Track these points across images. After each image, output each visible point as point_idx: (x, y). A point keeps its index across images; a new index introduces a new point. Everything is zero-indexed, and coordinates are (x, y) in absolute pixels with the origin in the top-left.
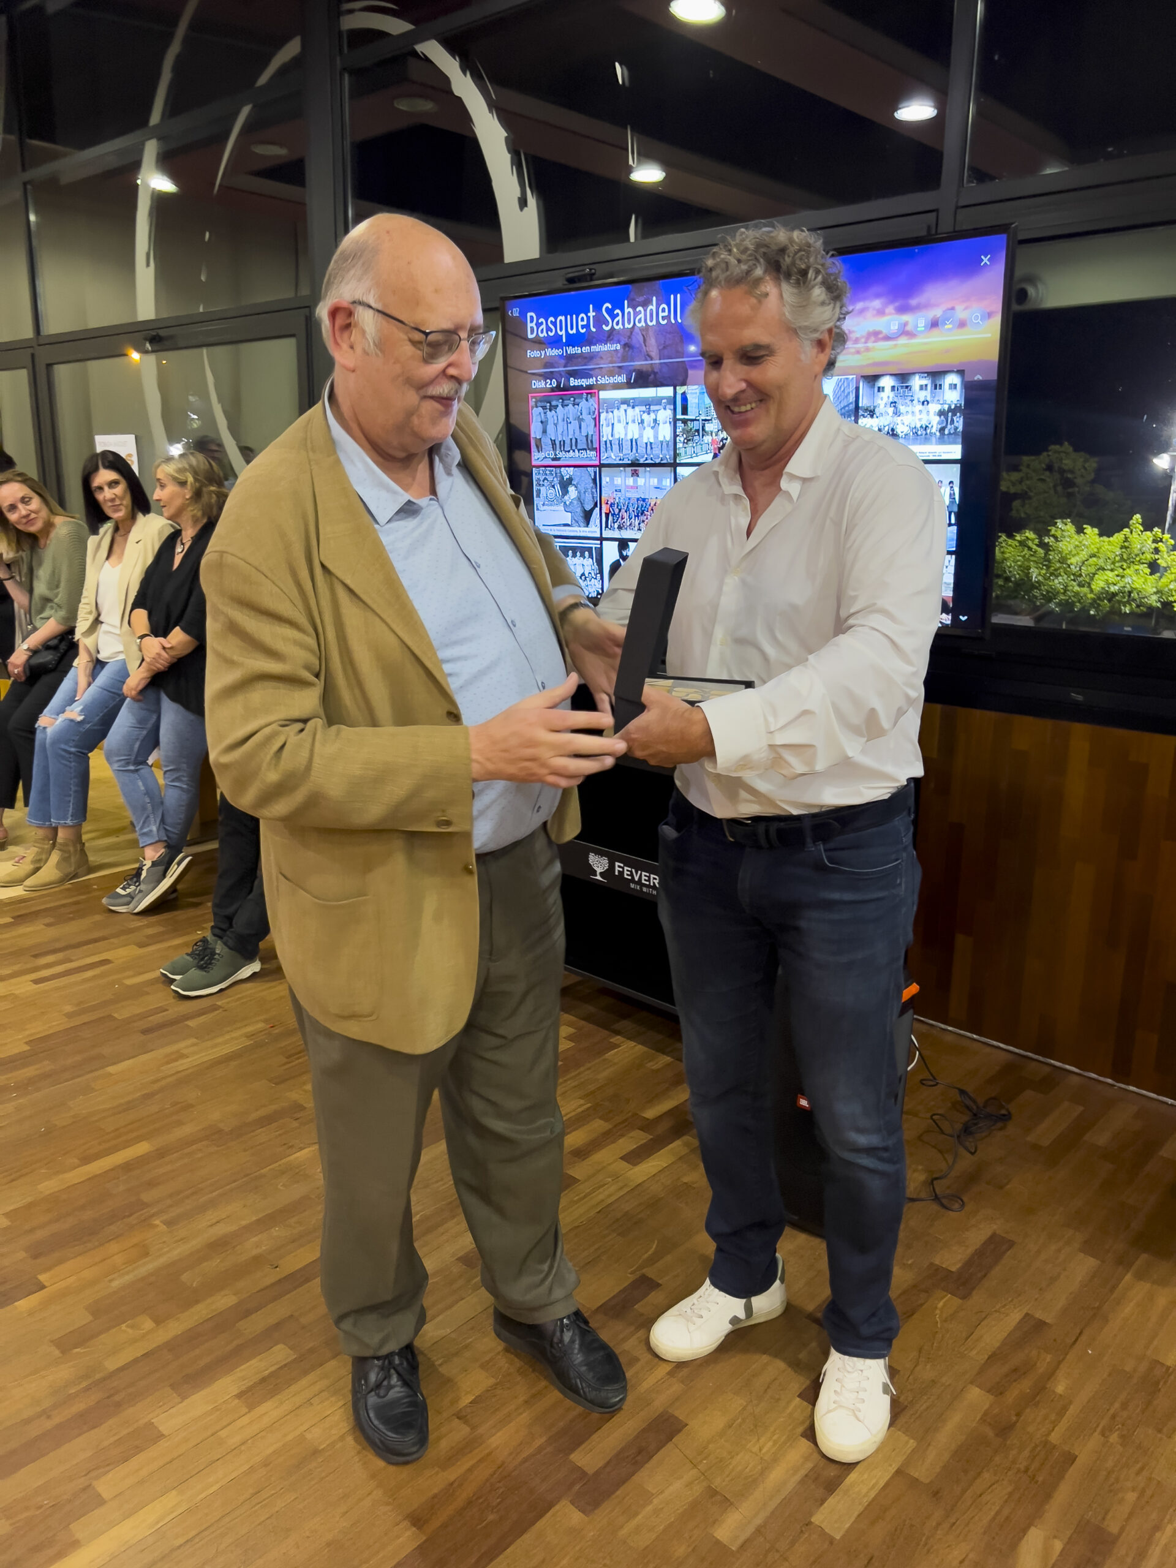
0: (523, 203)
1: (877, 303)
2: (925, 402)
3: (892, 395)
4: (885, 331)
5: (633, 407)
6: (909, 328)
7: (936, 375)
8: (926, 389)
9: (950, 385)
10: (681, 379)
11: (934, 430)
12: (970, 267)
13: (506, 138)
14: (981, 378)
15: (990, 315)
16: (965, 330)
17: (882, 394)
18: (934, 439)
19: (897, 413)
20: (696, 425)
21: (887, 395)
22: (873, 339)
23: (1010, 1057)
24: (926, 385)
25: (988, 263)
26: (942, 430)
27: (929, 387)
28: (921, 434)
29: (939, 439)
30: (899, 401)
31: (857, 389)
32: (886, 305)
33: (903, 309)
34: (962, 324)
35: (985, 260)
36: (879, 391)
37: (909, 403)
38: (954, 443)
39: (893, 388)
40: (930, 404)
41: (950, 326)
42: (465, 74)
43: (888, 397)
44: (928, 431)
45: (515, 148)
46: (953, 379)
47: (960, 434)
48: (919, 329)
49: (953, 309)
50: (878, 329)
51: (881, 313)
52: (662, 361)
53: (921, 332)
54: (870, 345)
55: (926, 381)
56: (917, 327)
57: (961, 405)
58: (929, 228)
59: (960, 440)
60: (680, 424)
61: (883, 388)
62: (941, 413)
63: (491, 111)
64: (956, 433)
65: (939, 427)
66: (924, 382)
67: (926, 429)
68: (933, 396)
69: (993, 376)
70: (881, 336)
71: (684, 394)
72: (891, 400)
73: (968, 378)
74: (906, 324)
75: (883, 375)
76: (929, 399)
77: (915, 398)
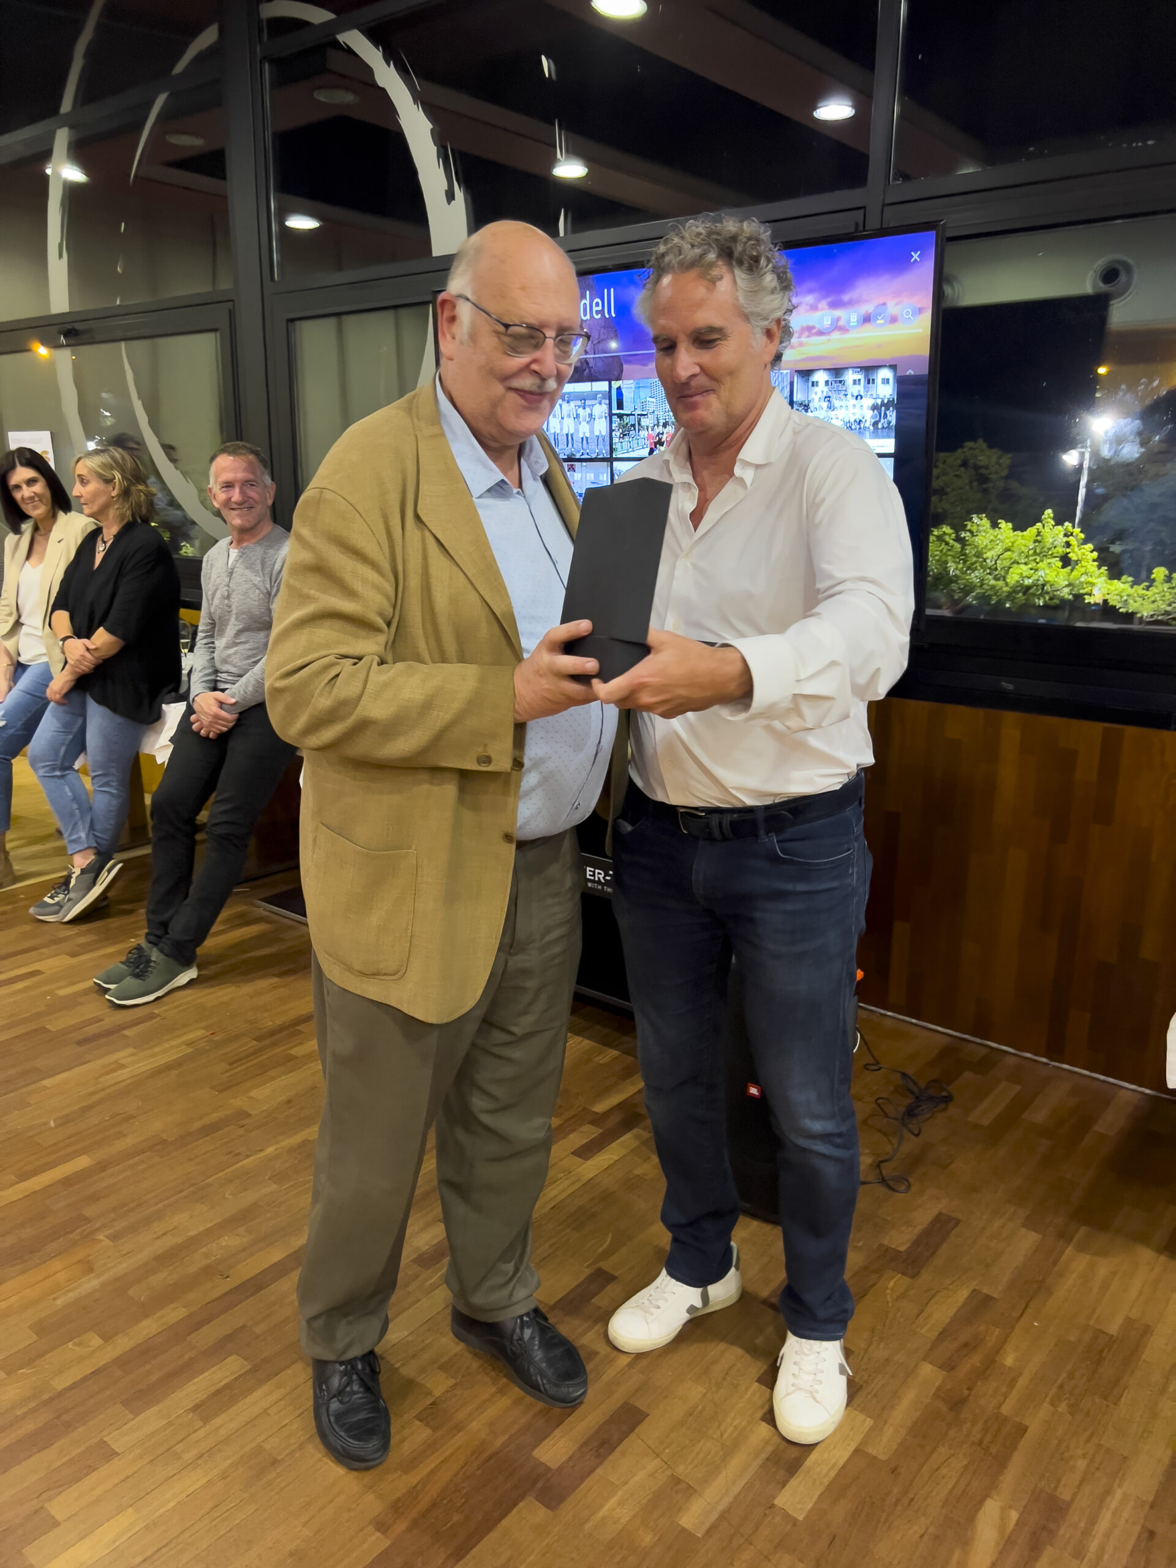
0: (450, 196)
1: (810, 299)
2: (859, 397)
3: (826, 389)
4: (818, 326)
5: (568, 402)
6: (841, 323)
7: (869, 370)
8: (859, 384)
9: (883, 379)
10: (616, 373)
11: (867, 424)
12: (899, 263)
13: (432, 131)
14: (912, 373)
15: (921, 310)
16: (896, 325)
17: (816, 389)
18: (867, 433)
19: (831, 407)
20: (631, 420)
21: (821, 390)
22: (806, 333)
23: (948, 1040)
24: (859, 380)
25: (918, 260)
26: (875, 424)
27: (862, 382)
29: (873, 432)
30: (833, 395)
31: (792, 384)
32: (819, 300)
33: (834, 305)
34: (894, 320)
35: (916, 256)
36: (813, 385)
37: (843, 397)
38: (888, 437)
39: (827, 383)
40: (863, 399)
41: (882, 321)
42: (389, 65)
43: (823, 392)
44: (862, 426)
45: (441, 138)
46: (885, 373)
47: (894, 428)
48: (851, 324)
49: (884, 304)
50: (811, 324)
51: (814, 308)
52: (596, 356)
53: (854, 327)
54: (804, 339)
55: (860, 376)
56: (849, 321)
57: (893, 399)
58: (857, 225)
59: (893, 434)
60: (615, 418)
61: (817, 382)
62: (875, 407)
63: (415, 101)
64: (889, 427)
65: (873, 421)
66: (857, 376)
67: (859, 424)
68: (866, 390)
69: (924, 370)
71: (619, 389)
72: (825, 394)
73: (899, 374)
74: (839, 319)
75: (817, 370)
76: (862, 394)
77: (849, 393)
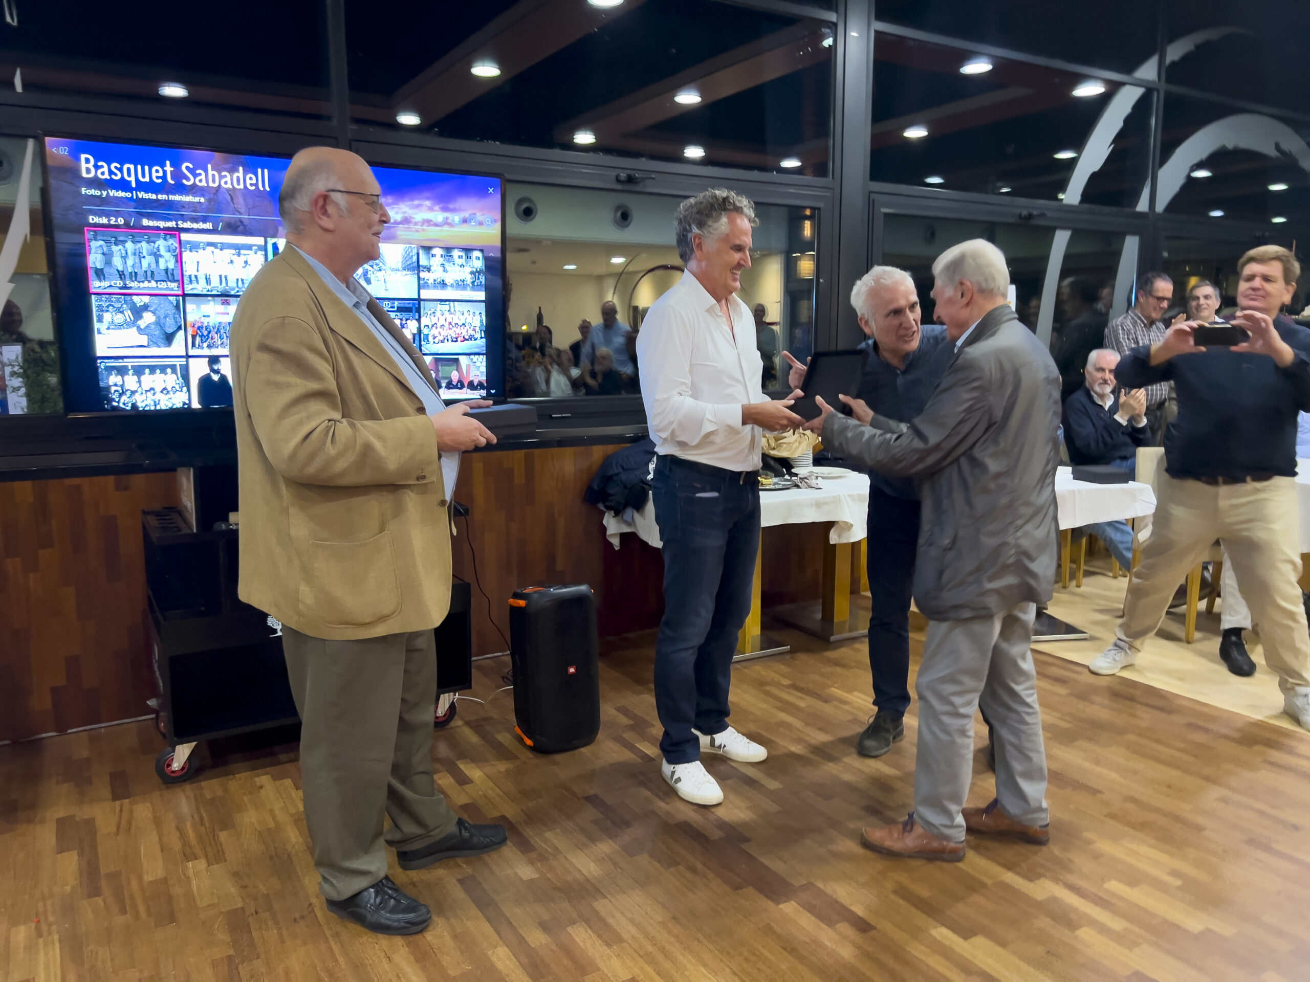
1: (428, 203)
2: (462, 266)
3: (441, 259)
4: (434, 220)
5: (221, 250)
6: (449, 221)
7: (468, 250)
8: (462, 258)
9: (476, 257)
10: (270, 232)
11: (468, 283)
12: (481, 192)
14: (492, 256)
15: (495, 221)
16: (481, 227)
17: (433, 258)
18: (468, 288)
19: (445, 271)
21: (438, 259)
22: (426, 224)
24: (462, 256)
25: (492, 192)
26: (473, 283)
27: (464, 257)
28: (461, 285)
29: (472, 288)
30: (447, 264)
31: (418, 254)
32: (434, 205)
33: (445, 209)
34: (481, 224)
35: (491, 190)
36: (432, 256)
37: (452, 265)
38: (481, 290)
39: (442, 256)
40: (465, 267)
41: (474, 224)
43: (439, 261)
44: (465, 283)
46: (477, 254)
47: (483, 285)
49: (475, 214)
50: (429, 218)
51: (431, 209)
52: (251, 217)
53: (457, 224)
54: (424, 227)
55: (463, 254)
56: (454, 221)
57: (483, 269)
59: (484, 289)
61: (435, 255)
62: (472, 273)
64: (481, 285)
65: (471, 281)
66: (461, 254)
67: (463, 282)
68: (466, 262)
69: (499, 255)
70: (432, 223)
71: (274, 243)
73: (486, 255)
74: (447, 218)
75: (435, 247)
76: (464, 264)
77: (456, 263)
